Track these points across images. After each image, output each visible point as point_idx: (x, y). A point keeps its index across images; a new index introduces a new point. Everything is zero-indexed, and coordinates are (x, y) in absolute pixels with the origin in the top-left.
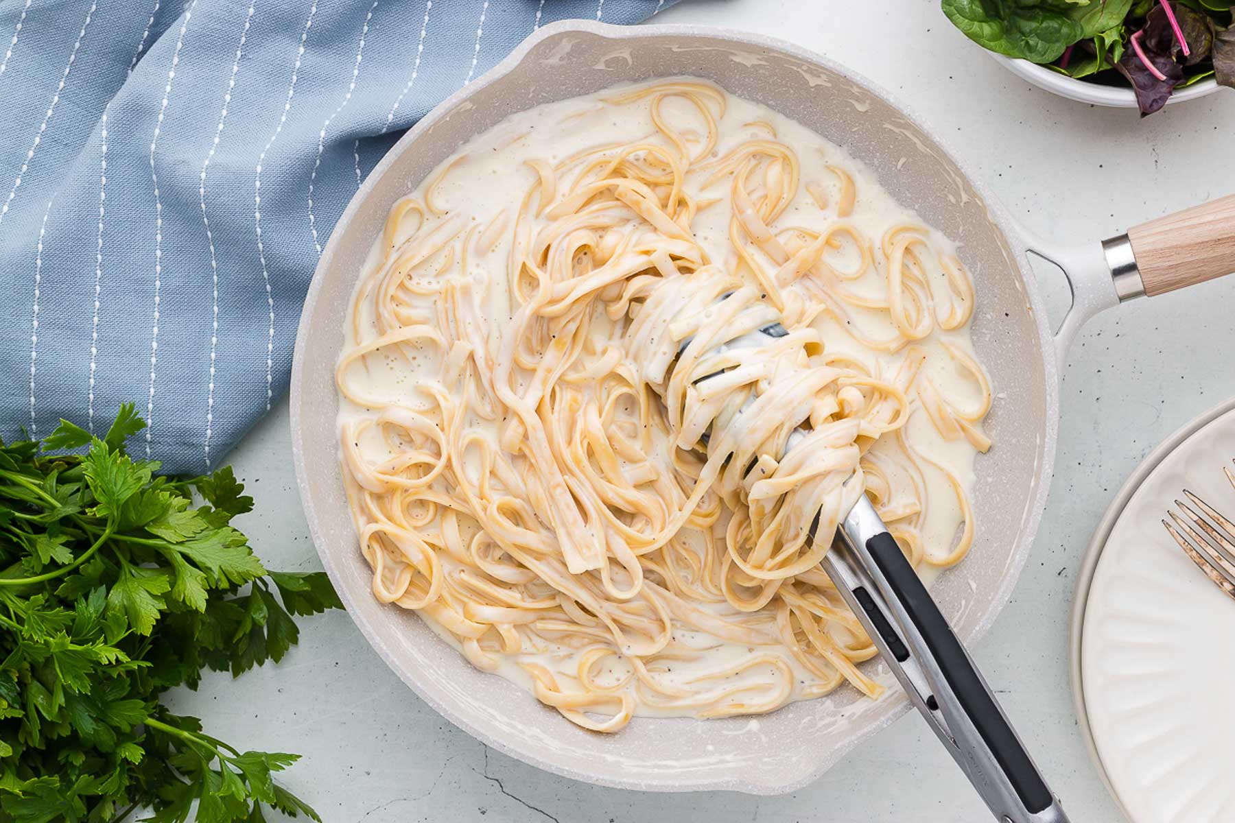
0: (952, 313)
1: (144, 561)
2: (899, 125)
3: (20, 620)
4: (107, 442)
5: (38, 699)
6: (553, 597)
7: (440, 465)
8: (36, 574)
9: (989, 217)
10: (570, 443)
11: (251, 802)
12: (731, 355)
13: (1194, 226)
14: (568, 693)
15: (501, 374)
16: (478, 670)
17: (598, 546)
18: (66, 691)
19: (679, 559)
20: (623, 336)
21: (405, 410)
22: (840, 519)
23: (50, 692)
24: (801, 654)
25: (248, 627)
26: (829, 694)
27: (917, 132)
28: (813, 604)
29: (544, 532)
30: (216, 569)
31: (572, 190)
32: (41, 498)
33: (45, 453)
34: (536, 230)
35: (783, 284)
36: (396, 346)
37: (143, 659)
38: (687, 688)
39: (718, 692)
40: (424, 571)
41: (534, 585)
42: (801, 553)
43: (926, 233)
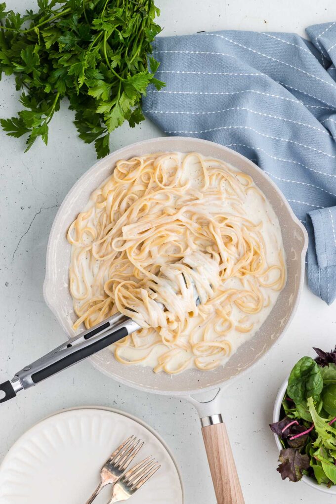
0: (201, 363)
1: (112, 91)
2: (265, 349)
3: (92, 50)
4: (153, 79)
5: (66, 57)
6: (114, 221)
7: (162, 186)
8: (107, 55)
9: (232, 377)
10: (166, 230)
11: (32, 128)
12: (191, 286)
13: (224, 445)
14: (82, 224)
15: (191, 208)
16: (91, 194)
17: (131, 237)
18: (69, 67)
19: (124, 264)
20: (201, 251)
21: (181, 175)
22: (133, 319)
23: (67, 61)
24: (89, 302)
25: (90, 126)
26: (75, 312)
27: (263, 354)
28: (105, 309)
29: (136, 219)
30: (111, 116)
31: (251, 237)
32: (133, 56)
33: (149, 57)
34: (238, 223)
35: (214, 305)
36: (203, 174)
37: (80, 92)
38: (80, 264)
39: (78, 274)
40: (126, 178)
41: (119, 214)
42: (123, 305)
43: (228, 356)
